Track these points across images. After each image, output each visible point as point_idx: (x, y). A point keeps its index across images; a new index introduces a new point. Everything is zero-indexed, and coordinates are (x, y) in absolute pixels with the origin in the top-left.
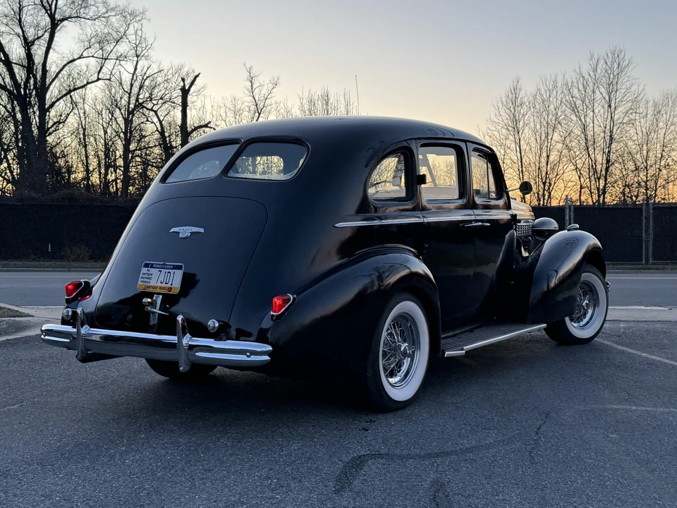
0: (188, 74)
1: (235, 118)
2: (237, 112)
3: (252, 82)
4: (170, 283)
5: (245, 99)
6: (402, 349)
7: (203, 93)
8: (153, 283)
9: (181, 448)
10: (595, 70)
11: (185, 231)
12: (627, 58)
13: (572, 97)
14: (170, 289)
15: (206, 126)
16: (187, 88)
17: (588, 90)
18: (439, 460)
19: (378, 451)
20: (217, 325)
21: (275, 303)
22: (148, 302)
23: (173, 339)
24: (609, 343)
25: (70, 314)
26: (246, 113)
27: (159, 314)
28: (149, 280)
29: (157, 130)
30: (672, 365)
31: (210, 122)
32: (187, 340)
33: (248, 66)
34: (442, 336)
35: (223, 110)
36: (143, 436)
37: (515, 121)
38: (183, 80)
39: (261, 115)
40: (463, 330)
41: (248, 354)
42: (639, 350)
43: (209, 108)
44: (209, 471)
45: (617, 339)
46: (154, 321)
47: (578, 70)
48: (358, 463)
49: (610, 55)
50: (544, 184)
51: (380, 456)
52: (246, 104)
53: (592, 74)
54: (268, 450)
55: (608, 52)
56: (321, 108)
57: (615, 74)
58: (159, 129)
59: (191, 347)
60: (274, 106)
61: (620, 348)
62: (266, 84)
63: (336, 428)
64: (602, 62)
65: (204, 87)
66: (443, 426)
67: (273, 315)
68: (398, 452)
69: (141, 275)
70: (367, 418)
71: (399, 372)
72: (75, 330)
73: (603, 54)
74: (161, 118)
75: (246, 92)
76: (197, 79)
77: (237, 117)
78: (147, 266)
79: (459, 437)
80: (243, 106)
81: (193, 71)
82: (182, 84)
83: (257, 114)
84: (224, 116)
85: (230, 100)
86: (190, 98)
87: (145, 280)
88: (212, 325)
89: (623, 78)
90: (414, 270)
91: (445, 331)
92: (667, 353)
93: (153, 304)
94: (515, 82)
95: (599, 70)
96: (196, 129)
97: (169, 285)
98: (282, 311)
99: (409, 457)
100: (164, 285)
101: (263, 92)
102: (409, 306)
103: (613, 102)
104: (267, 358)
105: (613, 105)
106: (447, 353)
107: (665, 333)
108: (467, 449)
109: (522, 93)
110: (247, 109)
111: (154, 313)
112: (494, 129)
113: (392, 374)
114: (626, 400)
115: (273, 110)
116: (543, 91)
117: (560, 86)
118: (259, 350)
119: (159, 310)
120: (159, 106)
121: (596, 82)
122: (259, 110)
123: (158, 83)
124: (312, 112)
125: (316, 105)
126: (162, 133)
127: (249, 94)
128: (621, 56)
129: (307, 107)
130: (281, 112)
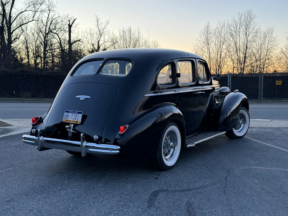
0: (71, 18)
2: (92, 35)
3: (98, 22)
4: (77, 119)
5: (95, 29)
6: (171, 145)
7: (77, 27)
8: (69, 119)
9: (83, 187)
10: (240, 19)
11: (82, 97)
12: (253, 15)
13: (231, 30)
14: (77, 122)
15: (79, 41)
16: (71, 24)
17: (237, 27)
18: (188, 192)
19: (163, 188)
20: (97, 138)
21: (121, 129)
22: (68, 127)
23: (79, 143)
24: (250, 138)
25: (35, 131)
26: (96, 35)
27: (72, 132)
28: (68, 118)
29: (58, 42)
30: (276, 148)
31: (81, 39)
32: (85, 144)
33: (96, 15)
34: (186, 138)
35: (86, 34)
36: (66, 182)
37: (208, 40)
38: (69, 21)
39: (102, 36)
40: (193, 135)
41: (111, 150)
42: (262, 141)
43: (80, 33)
44: (96, 198)
45: (253, 136)
46: (70, 135)
47: (233, 19)
48: (155, 194)
49: (247, 13)
50: (219, 66)
51: (164, 191)
53: (239, 21)
54: (118, 189)
55: (246, 12)
56: (128, 34)
57: (249, 21)
58: (59, 42)
59: (87, 146)
60: (107, 32)
61: (255, 140)
63: (145, 178)
64: (243, 16)
65: (78, 24)
66: (188, 177)
67: (120, 134)
68: (171, 189)
69: (64, 116)
70: (157, 173)
71: (169, 154)
72: (37, 138)
73: (244, 13)
74: (60, 37)
76: (75, 21)
77: (92, 37)
78: (67, 112)
79: (195, 182)
80: (94, 32)
81: (73, 17)
82: (69, 22)
83: (100, 36)
84: (86, 36)
85: (89, 29)
86: (72, 29)
87: (66, 118)
88: (95, 138)
89: (252, 23)
90: (175, 112)
91: (187, 135)
92: (273, 143)
93: (70, 128)
94: (208, 24)
95: (242, 19)
96: (75, 42)
97: (76, 120)
98: (124, 132)
99: (175, 191)
100: (74, 120)
102: (174, 128)
103: (248, 32)
104: (118, 151)
105: (247, 34)
106: (188, 146)
107: (272, 133)
108: (198, 187)
109: (210, 29)
110: (96, 33)
111: (70, 131)
112: (199, 43)
113: (166, 155)
114: (259, 165)
115: (107, 34)
116: (219, 28)
117: (226, 26)
118: (115, 148)
119: (72, 130)
120: (59, 32)
121: (241, 24)
122: (101, 34)
123: (58, 22)
124: (124, 36)
125: (126, 33)
126: (60, 43)
127: (96, 27)
128: (251, 14)
129: (122, 34)
130: (110, 35)
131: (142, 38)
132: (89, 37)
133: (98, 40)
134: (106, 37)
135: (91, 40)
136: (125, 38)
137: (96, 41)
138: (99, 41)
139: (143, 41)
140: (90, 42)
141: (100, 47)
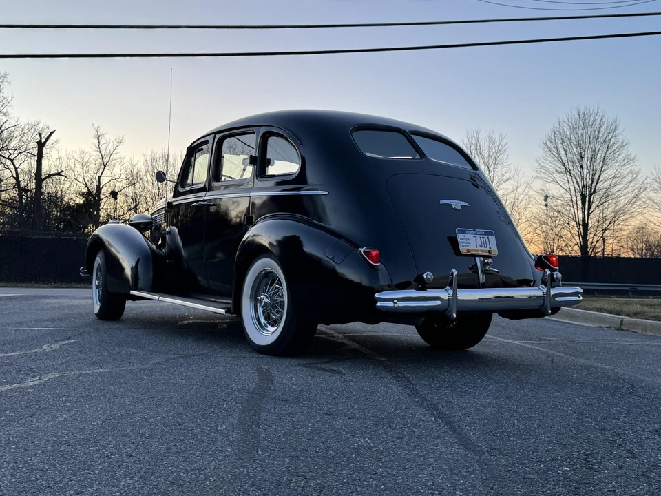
0: (43, 130)
1: (83, 169)
2: (85, 164)
3: (98, 139)
4: (488, 247)
5: (92, 153)
7: (55, 146)
14: (490, 252)
15: (59, 174)
16: (43, 141)
26: (94, 166)
28: (468, 245)
29: (12, 176)
31: (62, 171)
33: (96, 126)
35: (72, 161)
38: (40, 135)
39: (107, 168)
52: (93, 157)
56: (161, 165)
58: (15, 176)
60: (118, 160)
62: (111, 142)
65: (57, 142)
69: (459, 240)
74: (17, 166)
75: (94, 147)
76: (53, 135)
77: (85, 168)
78: (461, 232)
80: (90, 159)
81: (48, 128)
82: (38, 137)
83: (103, 167)
84: (73, 166)
85: (78, 153)
86: (45, 150)
96: (50, 176)
101: (108, 149)
110: (94, 162)
115: (117, 163)
120: (15, 155)
122: (105, 163)
123: (15, 136)
126: (17, 178)
127: (96, 149)
129: (150, 163)
130: (124, 166)
132: (78, 169)
133: (98, 175)
134: (117, 171)
135: (82, 175)
137: (94, 176)
138: (99, 177)
141: (103, 190)
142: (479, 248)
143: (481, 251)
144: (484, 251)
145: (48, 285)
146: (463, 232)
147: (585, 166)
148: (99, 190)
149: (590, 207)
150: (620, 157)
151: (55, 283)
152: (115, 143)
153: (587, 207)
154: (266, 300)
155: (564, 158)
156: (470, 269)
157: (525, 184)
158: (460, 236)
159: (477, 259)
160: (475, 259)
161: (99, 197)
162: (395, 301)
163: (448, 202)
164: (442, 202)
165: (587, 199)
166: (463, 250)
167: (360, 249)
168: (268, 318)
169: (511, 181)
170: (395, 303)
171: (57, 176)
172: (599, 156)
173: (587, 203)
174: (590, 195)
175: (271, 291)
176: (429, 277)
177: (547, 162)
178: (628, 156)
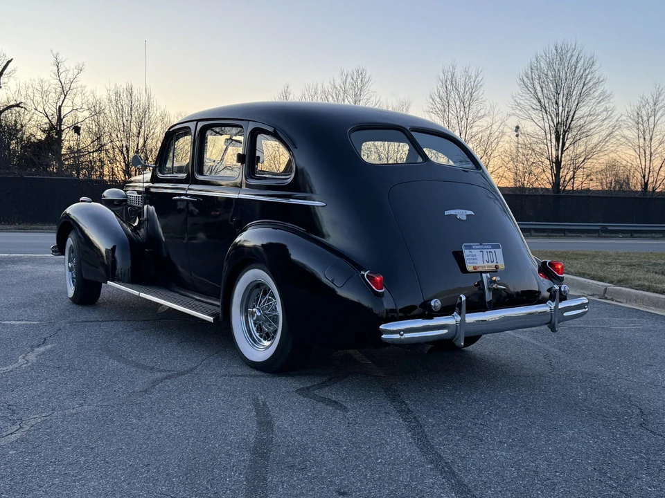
1: (42, 98)
2: (44, 93)
3: (58, 67)
5: (52, 82)
7: (14, 75)
8: (480, 263)
10: (345, 83)
12: (367, 75)
14: (497, 267)
15: (18, 105)
26: (54, 95)
31: (21, 102)
33: (55, 52)
35: (30, 90)
39: (67, 96)
47: (332, 82)
49: (355, 73)
52: (53, 86)
53: (343, 86)
55: (354, 70)
56: (125, 99)
57: (359, 87)
60: (79, 89)
62: (71, 70)
64: (349, 78)
65: (14, 70)
69: (466, 257)
73: (350, 72)
75: (53, 75)
76: (10, 64)
77: (44, 98)
80: (50, 88)
81: (6, 57)
83: (63, 96)
84: (32, 96)
85: (37, 81)
86: (2, 79)
89: (365, 92)
94: (286, 88)
95: (347, 84)
96: (8, 107)
101: (68, 77)
110: (54, 91)
115: (78, 93)
116: (307, 96)
117: (319, 92)
121: (345, 92)
122: (65, 92)
124: (118, 102)
125: (122, 96)
127: (55, 77)
128: (364, 74)
129: (113, 98)
130: (86, 95)
131: (155, 109)
132: (38, 97)
133: (59, 104)
134: (78, 100)
135: (42, 105)
136: (119, 105)
137: (55, 106)
138: (60, 107)
139: (158, 114)
140: (40, 109)
141: (64, 120)
142: (486, 264)
143: (488, 267)
144: (491, 267)
145: (13, 227)
146: (470, 248)
147: (560, 103)
148: (60, 120)
149: (564, 144)
150: (596, 94)
151: (20, 224)
152: (75, 70)
153: (561, 144)
154: (259, 314)
155: (540, 94)
156: (476, 285)
157: (500, 121)
158: (466, 252)
159: (484, 275)
160: (481, 275)
161: (60, 128)
162: (402, 333)
163: (452, 212)
164: (447, 213)
165: (561, 137)
166: (470, 267)
167: (362, 272)
168: (259, 329)
169: (486, 118)
170: (402, 335)
171: (16, 108)
172: (575, 92)
173: (561, 140)
174: (565, 132)
175: (264, 304)
176: (437, 304)
177: (523, 98)
178: (603, 93)
